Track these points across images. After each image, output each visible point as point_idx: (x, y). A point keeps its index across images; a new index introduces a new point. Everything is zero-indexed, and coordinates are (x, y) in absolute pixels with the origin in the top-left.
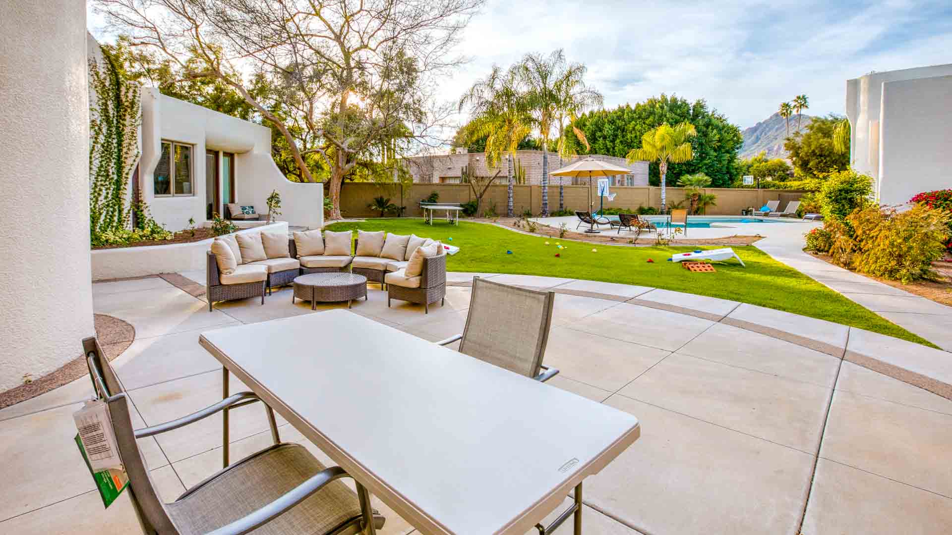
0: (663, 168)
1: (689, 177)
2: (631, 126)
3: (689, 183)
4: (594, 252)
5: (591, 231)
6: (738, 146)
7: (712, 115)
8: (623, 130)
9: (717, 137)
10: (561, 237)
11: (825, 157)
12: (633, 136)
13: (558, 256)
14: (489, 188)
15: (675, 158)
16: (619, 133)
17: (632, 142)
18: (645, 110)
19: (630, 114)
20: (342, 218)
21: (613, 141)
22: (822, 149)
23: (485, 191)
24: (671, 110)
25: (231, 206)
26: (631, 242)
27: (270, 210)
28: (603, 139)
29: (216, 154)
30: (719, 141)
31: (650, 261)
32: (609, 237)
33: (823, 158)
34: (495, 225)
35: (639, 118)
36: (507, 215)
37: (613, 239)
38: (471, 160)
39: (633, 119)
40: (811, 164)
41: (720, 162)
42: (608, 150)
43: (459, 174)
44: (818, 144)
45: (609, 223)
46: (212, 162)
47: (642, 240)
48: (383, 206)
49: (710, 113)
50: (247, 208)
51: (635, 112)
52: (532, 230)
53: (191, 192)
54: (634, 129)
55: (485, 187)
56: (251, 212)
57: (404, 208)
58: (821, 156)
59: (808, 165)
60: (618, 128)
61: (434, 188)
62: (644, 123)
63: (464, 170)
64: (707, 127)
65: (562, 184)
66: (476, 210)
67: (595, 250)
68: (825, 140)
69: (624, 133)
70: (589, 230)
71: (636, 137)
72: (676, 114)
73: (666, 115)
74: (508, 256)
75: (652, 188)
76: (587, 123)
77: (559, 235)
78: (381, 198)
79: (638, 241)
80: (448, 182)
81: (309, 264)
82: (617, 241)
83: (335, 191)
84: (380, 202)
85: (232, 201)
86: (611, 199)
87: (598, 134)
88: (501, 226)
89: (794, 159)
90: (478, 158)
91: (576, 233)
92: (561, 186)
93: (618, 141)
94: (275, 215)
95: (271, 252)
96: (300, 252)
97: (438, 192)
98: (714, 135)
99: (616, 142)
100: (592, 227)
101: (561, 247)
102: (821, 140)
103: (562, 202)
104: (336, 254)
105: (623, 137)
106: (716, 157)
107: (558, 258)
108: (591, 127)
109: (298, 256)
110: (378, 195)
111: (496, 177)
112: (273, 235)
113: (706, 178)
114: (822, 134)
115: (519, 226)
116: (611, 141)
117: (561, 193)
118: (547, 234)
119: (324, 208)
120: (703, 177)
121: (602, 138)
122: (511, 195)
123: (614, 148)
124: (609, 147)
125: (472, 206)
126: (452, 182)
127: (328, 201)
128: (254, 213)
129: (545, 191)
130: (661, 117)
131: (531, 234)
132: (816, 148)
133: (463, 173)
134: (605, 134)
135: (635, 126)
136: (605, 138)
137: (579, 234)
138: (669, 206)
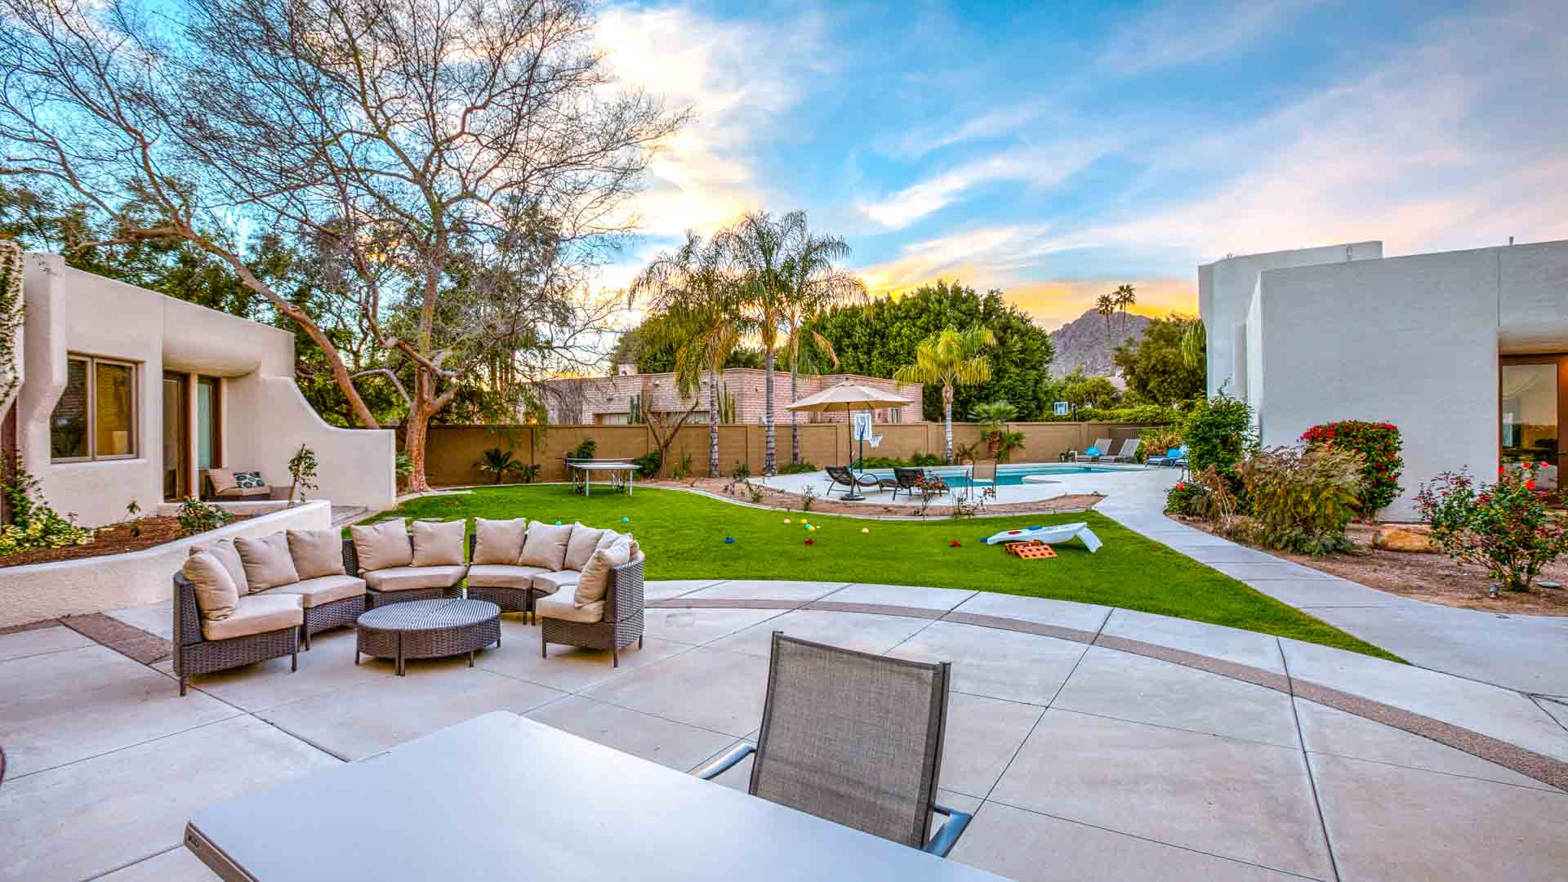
0: (948, 393)
1: (986, 407)
2: (894, 330)
3: (985, 415)
4: (865, 534)
5: (850, 497)
6: (1048, 359)
7: (1011, 313)
8: (883, 336)
9: (1019, 345)
10: (806, 510)
11: (1171, 373)
12: (898, 344)
13: (809, 543)
14: (679, 432)
15: (964, 378)
16: (877, 340)
17: (897, 354)
18: (915, 305)
19: (892, 311)
20: (429, 489)
21: (869, 353)
22: (1165, 364)
23: (673, 436)
24: (953, 305)
25: (214, 473)
26: (916, 513)
27: (296, 480)
28: (854, 349)
29: (184, 378)
30: (1022, 352)
31: (955, 545)
32: (881, 506)
33: (1167, 376)
34: (692, 491)
35: (905, 318)
36: (709, 475)
37: (887, 510)
38: (645, 385)
39: (897, 318)
40: (1152, 384)
41: (1024, 382)
42: (861, 366)
43: (627, 408)
44: (1161, 357)
45: (877, 483)
46: (175, 393)
47: (932, 508)
48: (500, 464)
49: (1008, 311)
50: (248, 476)
51: (899, 309)
52: (757, 499)
53: (132, 449)
54: (899, 334)
55: (672, 431)
56: (254, 483)
57: (538, 467)
58: (1164, 372)
59: (1147, 385)
60: (875, 333)
61: (588, 432)
62: (914, 325)
63: (636, 402)
64: (1005, 332)
65: (796, 422)
66: (658, 466)
67: (866, 530)
68: (1169, 350)
69: (885, 340)
70: (847, 495)
71: (902, 345)
72: (960, 311)
73: (945, 314)
74: (727, 547)
75: (932, 425)
76: (829, 325)
77: (803, 506)
78: (497, 451)
79: (926, 511)
80: (607, 422)
81: (384, 585)
82: (896, 513)
83: (416, 442)
84: (495, 458)
85: (216, 462)
86: (875, 444)
87: (847, 341)
88: (703, 493)
89: (1128, 377)
90: (657, 382)
91: (827, 502)
92: (795, 426)
93: (875, 352)
94: (305, 489)
95: (309, 568)
96: (365, 562)
97: (596, 440)
98: (1014, 341)
99: (873, 355)
100: (852, 492)
101: (811, 528)
102: (1164, 351)
103: (797, 450)
104: (436, 562)
105: (883, 346)
106: (1018, 375)
107: (809, 547)
108: (834, 331)
109: (360, 571)
110: (491, 447)
111: (692, 412)
112: (310, 534)
113: (1010, 407)
114: (1165, 341)
115: (733, 493)
116: (865, 353)
117: (794, 437)
118: (781, 504)
119: (397, 473)
120: (1006, 406)
121: (851, 349)
122: (715, 441)
123: (869, 363)
124: (862, 361)
125: (651, 460)
126: (614, 421)
127: (403, 460)
128: (260, 484)
129: (771, 433)
130: (938, 315)
131: (755, 506)
132: (1158, 362)
133: (632, 407)
134: (856, 341)
135: (901, 329)
136: (856, 347)
137: (833, 503)
138: (957, 452)
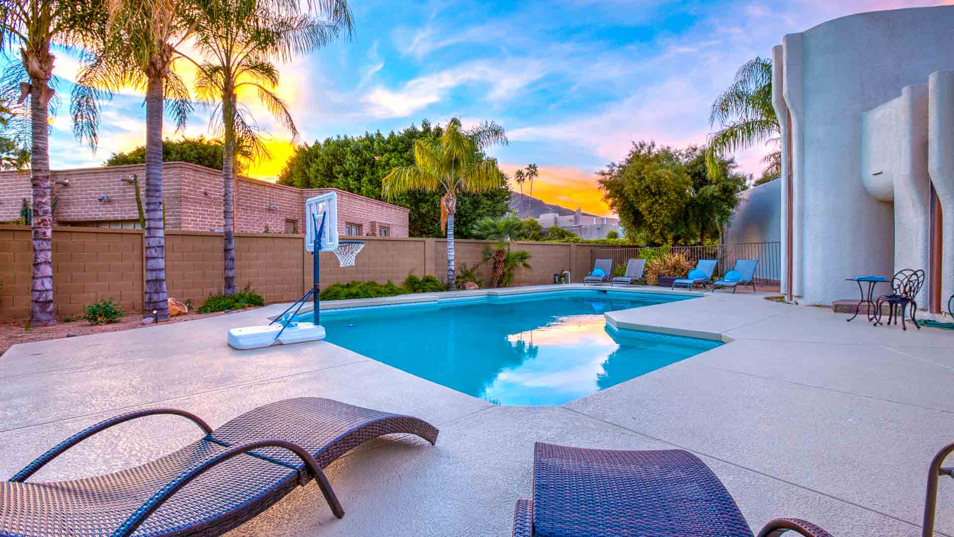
0: (448, 204)
3: (492, 230)
15: (469, 184)
18: (402, 140)
60: (365, 162)
75: (430, 240)
105: (373, 174)
108: (326, 158)
116: (355, 180)
121: (341, 175)
134: (347, 169)
135: (390, 159)
136: (346, 174)
138: (459, 273)
